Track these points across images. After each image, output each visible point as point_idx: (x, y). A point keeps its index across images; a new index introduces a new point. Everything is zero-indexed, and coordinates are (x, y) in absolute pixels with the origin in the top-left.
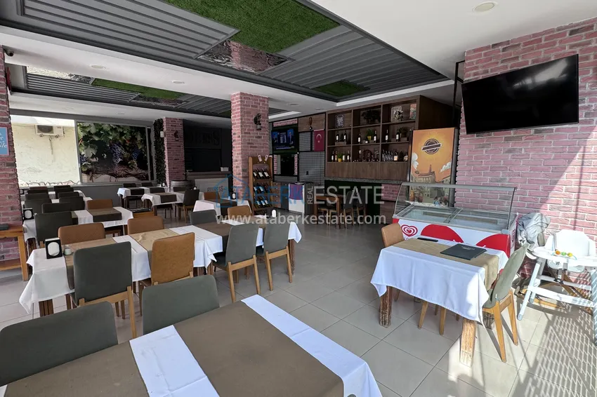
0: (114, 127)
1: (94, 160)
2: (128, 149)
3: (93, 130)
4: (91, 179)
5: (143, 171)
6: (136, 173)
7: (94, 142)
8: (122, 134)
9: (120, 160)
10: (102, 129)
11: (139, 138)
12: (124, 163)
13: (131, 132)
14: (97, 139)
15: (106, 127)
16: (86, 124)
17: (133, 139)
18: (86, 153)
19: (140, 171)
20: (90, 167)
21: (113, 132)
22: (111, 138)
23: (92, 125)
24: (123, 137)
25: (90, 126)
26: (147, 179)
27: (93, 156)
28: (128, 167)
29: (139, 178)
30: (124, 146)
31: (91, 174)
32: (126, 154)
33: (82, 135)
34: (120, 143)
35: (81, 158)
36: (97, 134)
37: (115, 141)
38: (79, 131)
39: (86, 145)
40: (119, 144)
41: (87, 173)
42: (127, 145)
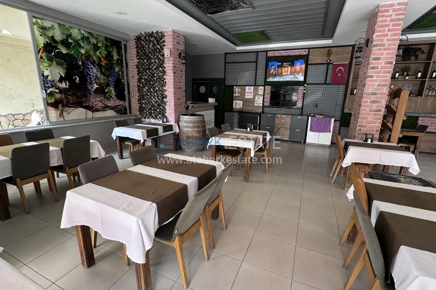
0: (86, 35)
1: (63, 85)
2: (104, 70)
3: (59, 36)
4: (61, 115)
5: (121, 102)
6: (114, 105)
7: (59, 55)
8: (96, 48)
9: (96, 86)
10: (70, 35)
11: (116, 57)
12: (101, 91)
13: (106, 46)
14: (64, 51)
15: (75, 33)
16: (47, 24)
17: (109, 56)
18: (51, 72)
19: (118, 102)
20: (58, 96)
21: (85, 43)
22: (83, 51)
23: (56, 26)
24: (98, 53)
25: (52, 28)
26: (126, 113)
27: (61, 79)
28: (105, 97)
29: (117, 112)
30: (100, 66)
31: (60, 107)
32: (102, 79)
33: (42, 41)
34: (94, 61)
35: (44, 79)
36: (65, 43)
37: (88, 57)
38: (37, 33)
39: (50, 60)
40: (93, 63)
41: (55, 105)
42: (103, 64)
